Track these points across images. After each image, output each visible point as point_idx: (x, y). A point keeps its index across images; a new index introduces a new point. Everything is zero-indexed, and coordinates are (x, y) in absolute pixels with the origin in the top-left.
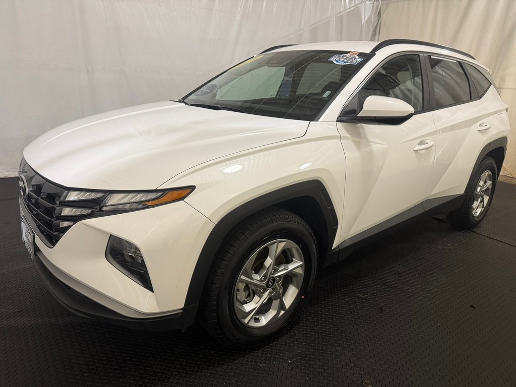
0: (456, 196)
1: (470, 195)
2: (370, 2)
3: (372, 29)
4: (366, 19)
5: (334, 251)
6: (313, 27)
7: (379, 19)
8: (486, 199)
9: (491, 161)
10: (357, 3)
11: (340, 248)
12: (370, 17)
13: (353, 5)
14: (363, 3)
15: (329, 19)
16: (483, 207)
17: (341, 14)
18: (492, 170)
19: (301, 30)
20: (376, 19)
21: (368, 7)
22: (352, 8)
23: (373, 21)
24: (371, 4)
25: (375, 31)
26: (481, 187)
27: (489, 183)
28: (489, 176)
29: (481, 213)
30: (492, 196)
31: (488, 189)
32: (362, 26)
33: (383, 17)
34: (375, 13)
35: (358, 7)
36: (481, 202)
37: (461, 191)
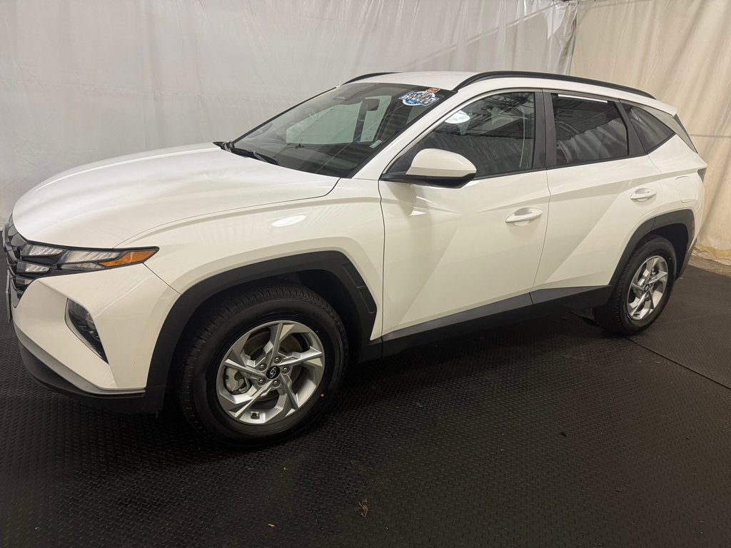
2: (563, 7)
3: (563, 46)
4: (554, 31)
6: (471, 42)
7: (574, 29)
10: (541, 8)
12: (561, 28)
13: (534, 11)
14: (551, 8)
15: (496, 31)
17: (516, 23)
19: (454, 46)
20: (570, 31)
21: (557, 13)
22: (533, 16)
23: (564, 34)
24: (564, 9)
25: (567, 48)
32: (548, 41)
33: (580, 28)
34: (569, 23)
35: (542, 14)
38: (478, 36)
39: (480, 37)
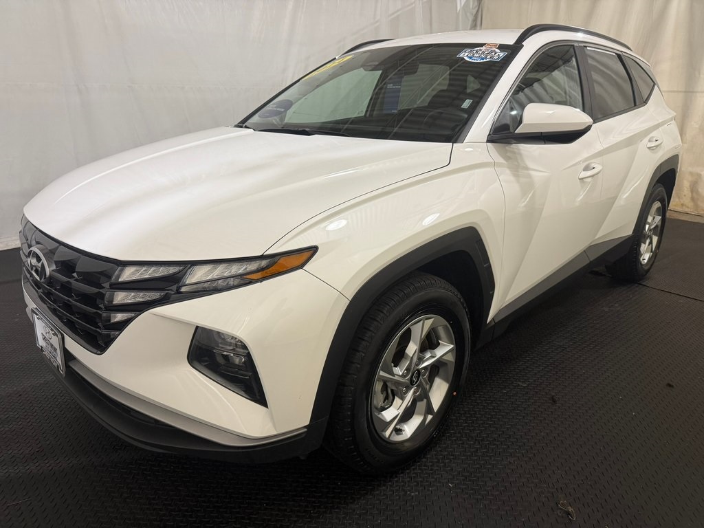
0: (624, 239)
1: (638, 236)
3: (471, 18)
4: (463, 4)
5: (489, 326)
8: (655, 239)
9: (661, 189)
11: (496, 321)
15: (414, 5)
16: (651, 252)
18: (662, 201)
25: (475, 19)
26: (649, 224)
27: (658, 218)
28: (658, 209)
29: (649, 259)
30: (661, 237)
31: (657, 226)
32: (458, 14)
36: (649, 245)
37: (629, 231)
38: (398, 11)
39: (399, 13)
